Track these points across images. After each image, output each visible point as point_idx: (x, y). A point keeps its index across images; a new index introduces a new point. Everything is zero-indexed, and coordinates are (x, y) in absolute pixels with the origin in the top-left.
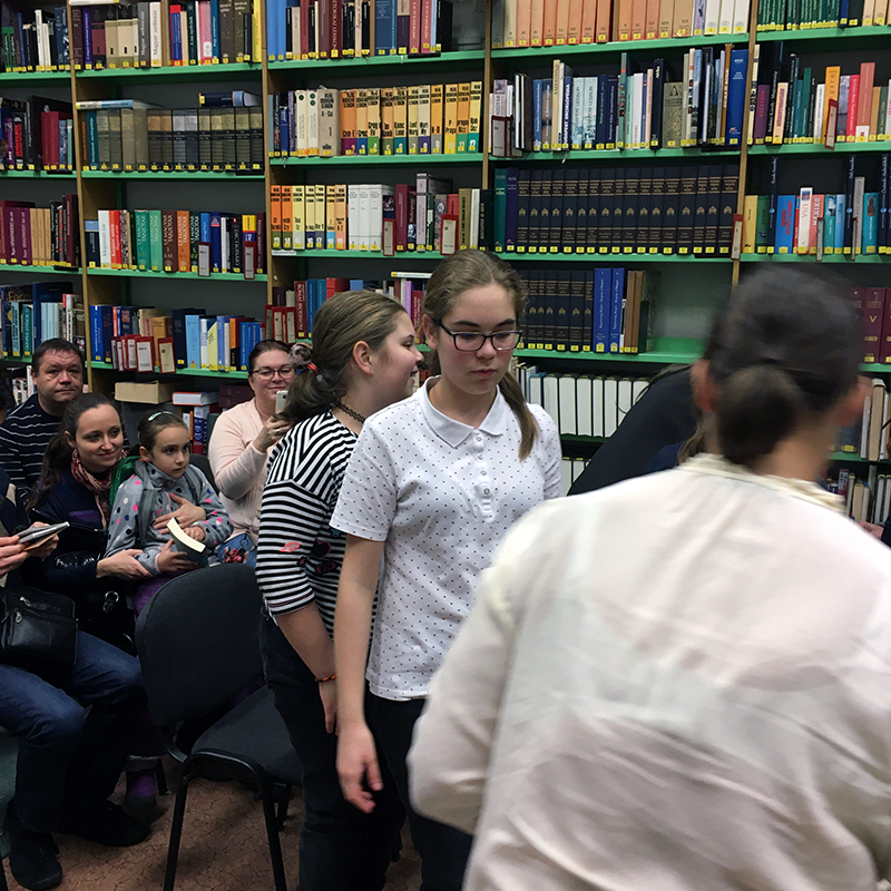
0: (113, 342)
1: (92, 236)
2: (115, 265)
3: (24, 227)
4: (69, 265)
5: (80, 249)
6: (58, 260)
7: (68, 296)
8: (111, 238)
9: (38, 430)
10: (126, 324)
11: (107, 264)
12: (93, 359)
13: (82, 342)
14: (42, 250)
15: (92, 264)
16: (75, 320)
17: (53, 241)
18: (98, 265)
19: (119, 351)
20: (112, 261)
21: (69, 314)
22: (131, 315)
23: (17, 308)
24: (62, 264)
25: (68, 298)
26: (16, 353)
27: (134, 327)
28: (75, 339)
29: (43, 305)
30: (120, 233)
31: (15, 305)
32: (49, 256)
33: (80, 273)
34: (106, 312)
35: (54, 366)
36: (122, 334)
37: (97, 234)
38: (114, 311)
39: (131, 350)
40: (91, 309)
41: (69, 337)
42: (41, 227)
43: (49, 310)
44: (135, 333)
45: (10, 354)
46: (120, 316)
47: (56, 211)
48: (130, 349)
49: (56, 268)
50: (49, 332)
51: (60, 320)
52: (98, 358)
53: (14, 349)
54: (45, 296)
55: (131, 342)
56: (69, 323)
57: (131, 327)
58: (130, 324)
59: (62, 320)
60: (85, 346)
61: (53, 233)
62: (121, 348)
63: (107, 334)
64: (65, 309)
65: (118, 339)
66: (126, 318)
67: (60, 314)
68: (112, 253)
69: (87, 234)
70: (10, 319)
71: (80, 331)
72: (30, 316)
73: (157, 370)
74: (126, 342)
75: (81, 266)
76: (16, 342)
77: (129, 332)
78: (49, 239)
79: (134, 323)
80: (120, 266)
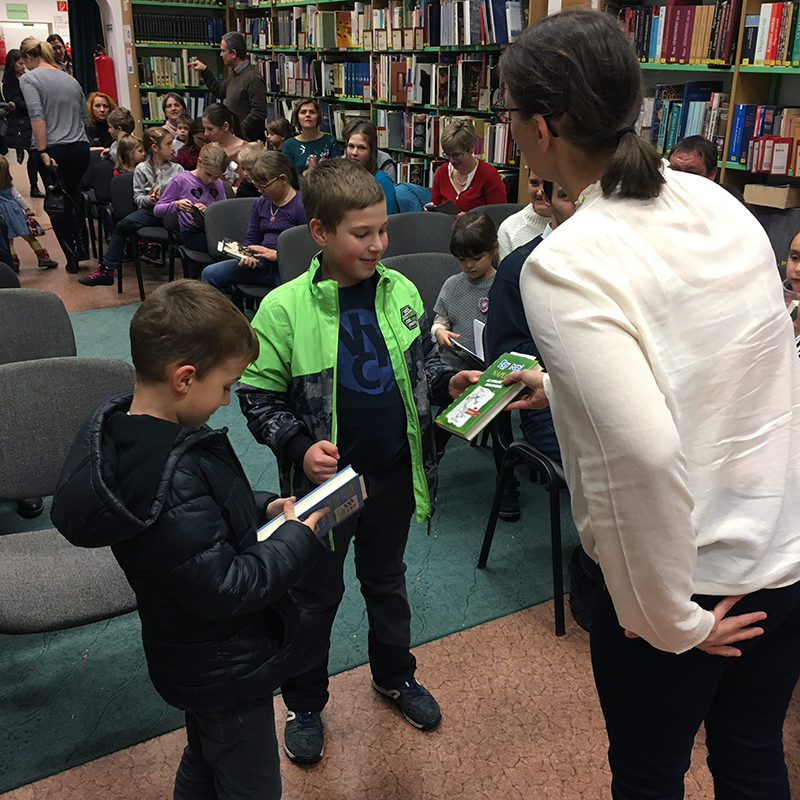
0: (751, 142)
1: (751, 31)
2: (768, 62)
3: (687, 25)
4: (723, 63)
5: (736, 46)
6: (712, 57)
7: (717, 95)
8: (770, 32)
10: (768, 124)
11: (761, 62)
12: (729, 159)
13: (721, 142)
14: (700, 48)
15: (746, 61)
16: (719, 120)
17: (712, 38)
18: (751, 62)
19: (756, 152)
20: (766, 58)
21: (714, 113)
22: (775, 114)
23: (667, 107)
24: (717, 61)
25: (716, 96)
27: (776, 128)
28: (715, 138)
29: (692, 103)
30: (780, 27)
31: (666, 103)
32: (705, 54)
33: (732, 70)
34: (750, 111)
36: (761, 135)
37: (756, 29)
38: (759, 110)
39: (767, 152)
40: (736, 107)
41: (709, 136)
42: (703, 25)
43: (697, 109)
44: (775, 133)
46: (763, 115)
47: (720, 7)
48: (766, 149)
49: (710, 66)
50: (692, 130)
51: (705, 118)
52: (733, 158)
54: (695, 96)
55: (769, 143)
56: (713, 122)
57: (772, 128)
58: (772, 124)
59: (706, 119)
60: (723, 148)
61: (713, 30)
62: (758, 149)
63: (747, 134)
64: (711, 108)
65: (756, 140)
66: (769, 118)
67: (706, 114)
68: (768, 48)
69: (746, 30)
70: (660, 117)
71: (721, 131)
72: (678, 115)
73: (790, 174)
74: (764, 143)
75: (734, 63)
76: (661, 140)
77: (769, 132)
78: (708, 37)
79: (776, 123)
80: (773, 63)
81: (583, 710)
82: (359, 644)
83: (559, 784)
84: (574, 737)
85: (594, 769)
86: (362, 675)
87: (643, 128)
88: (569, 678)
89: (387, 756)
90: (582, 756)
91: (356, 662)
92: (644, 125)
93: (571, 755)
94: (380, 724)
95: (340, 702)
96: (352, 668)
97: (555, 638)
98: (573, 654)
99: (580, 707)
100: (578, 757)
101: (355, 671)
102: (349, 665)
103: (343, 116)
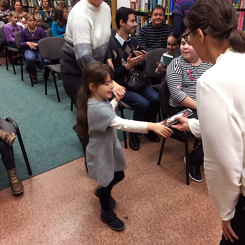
9: (151, 31)
12: (170, 12)
13: (167, 8)
26: (151, 11)
28: (166, 6)
35: (156, 14)
45: (149, 11)
52: (171, 12)
53: (150, 9)
56: (165, 1)
60: (168, 9)
70: (150, 0)
71: (167, 4)
76: (151, 7)
81: (132, 166)
82: (71, 156)
83: (125, 183)
84: (129, 172)
85: (134, 179)
86: (72, 163)
87: (145, 4)
88: (128, 159)
89: (80, 182)
90: (131, 176)
91: (70, 160)
92: (146, 3)
93: (128, 177)
94: (77, 175)
95: (66, 171)
96: (69, 162)
97: (125, 149)
98: (129, 153)
99: (131, 165)
100: (130, 177)
101: (70, 163)
102: (69, 161)
103: (57, 2)
